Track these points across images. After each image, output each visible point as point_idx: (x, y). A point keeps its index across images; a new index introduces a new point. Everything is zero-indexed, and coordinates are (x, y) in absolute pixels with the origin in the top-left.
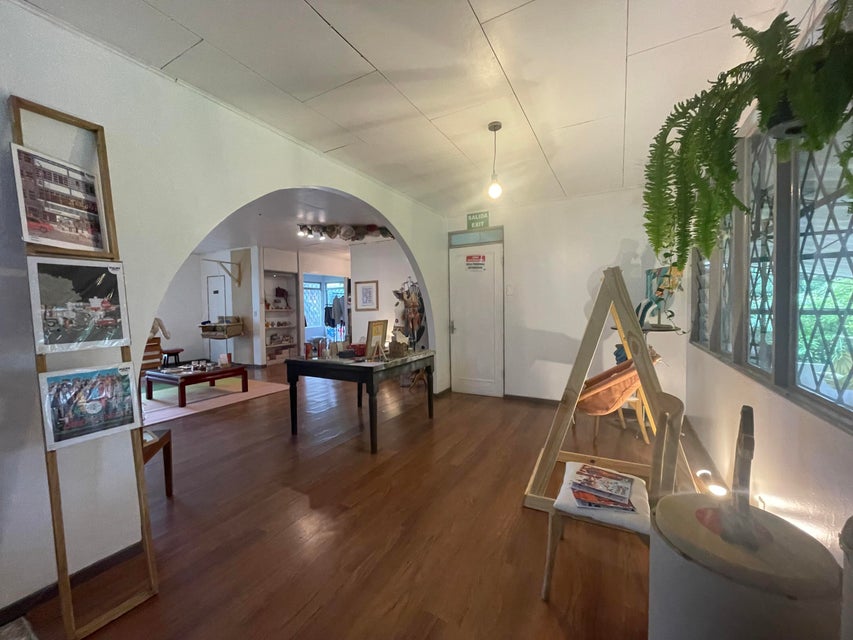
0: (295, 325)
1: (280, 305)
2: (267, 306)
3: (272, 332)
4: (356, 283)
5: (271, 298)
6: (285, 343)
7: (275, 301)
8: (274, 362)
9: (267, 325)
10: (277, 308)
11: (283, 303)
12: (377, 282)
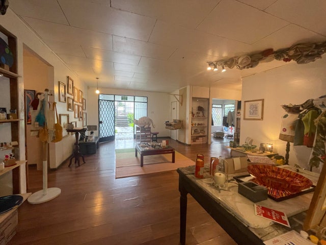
0: (206, 125)
1: (200, 115)
2: (193, 115)
3: (195, 128)
4: (245, 102)
5: (195, 112)
6: (201, 134)
7: (197, 113)
8: (195, 143)
9: (192, 125)
10: (198, 116)
11: (201, 114)
12: (263, 100)
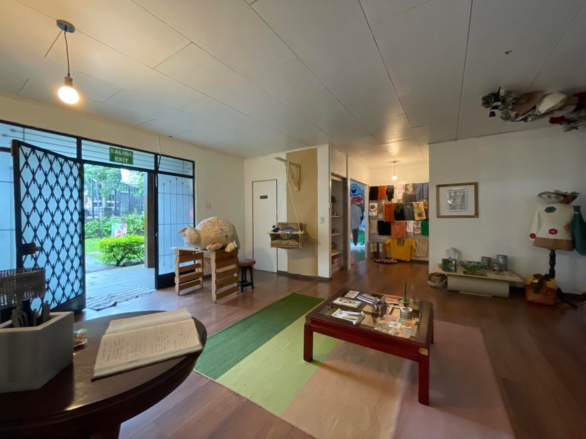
4: (439, 186)
6: (336, 252)
12: (476, 185)
